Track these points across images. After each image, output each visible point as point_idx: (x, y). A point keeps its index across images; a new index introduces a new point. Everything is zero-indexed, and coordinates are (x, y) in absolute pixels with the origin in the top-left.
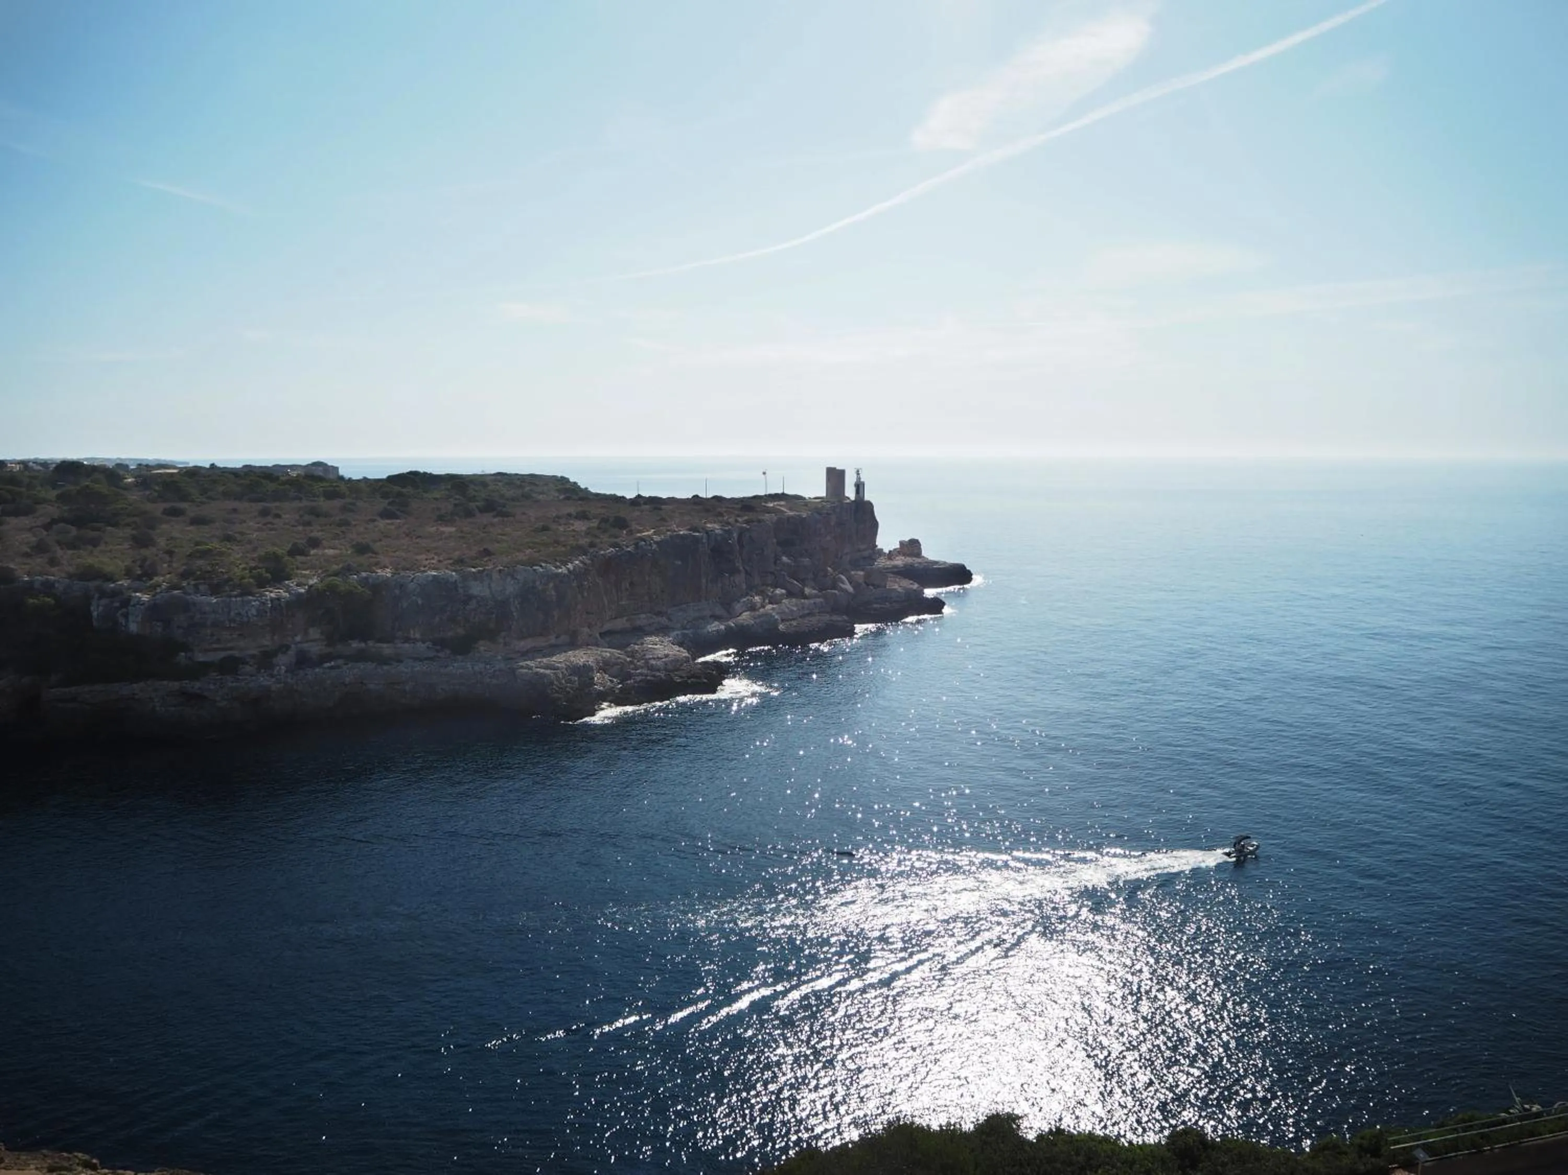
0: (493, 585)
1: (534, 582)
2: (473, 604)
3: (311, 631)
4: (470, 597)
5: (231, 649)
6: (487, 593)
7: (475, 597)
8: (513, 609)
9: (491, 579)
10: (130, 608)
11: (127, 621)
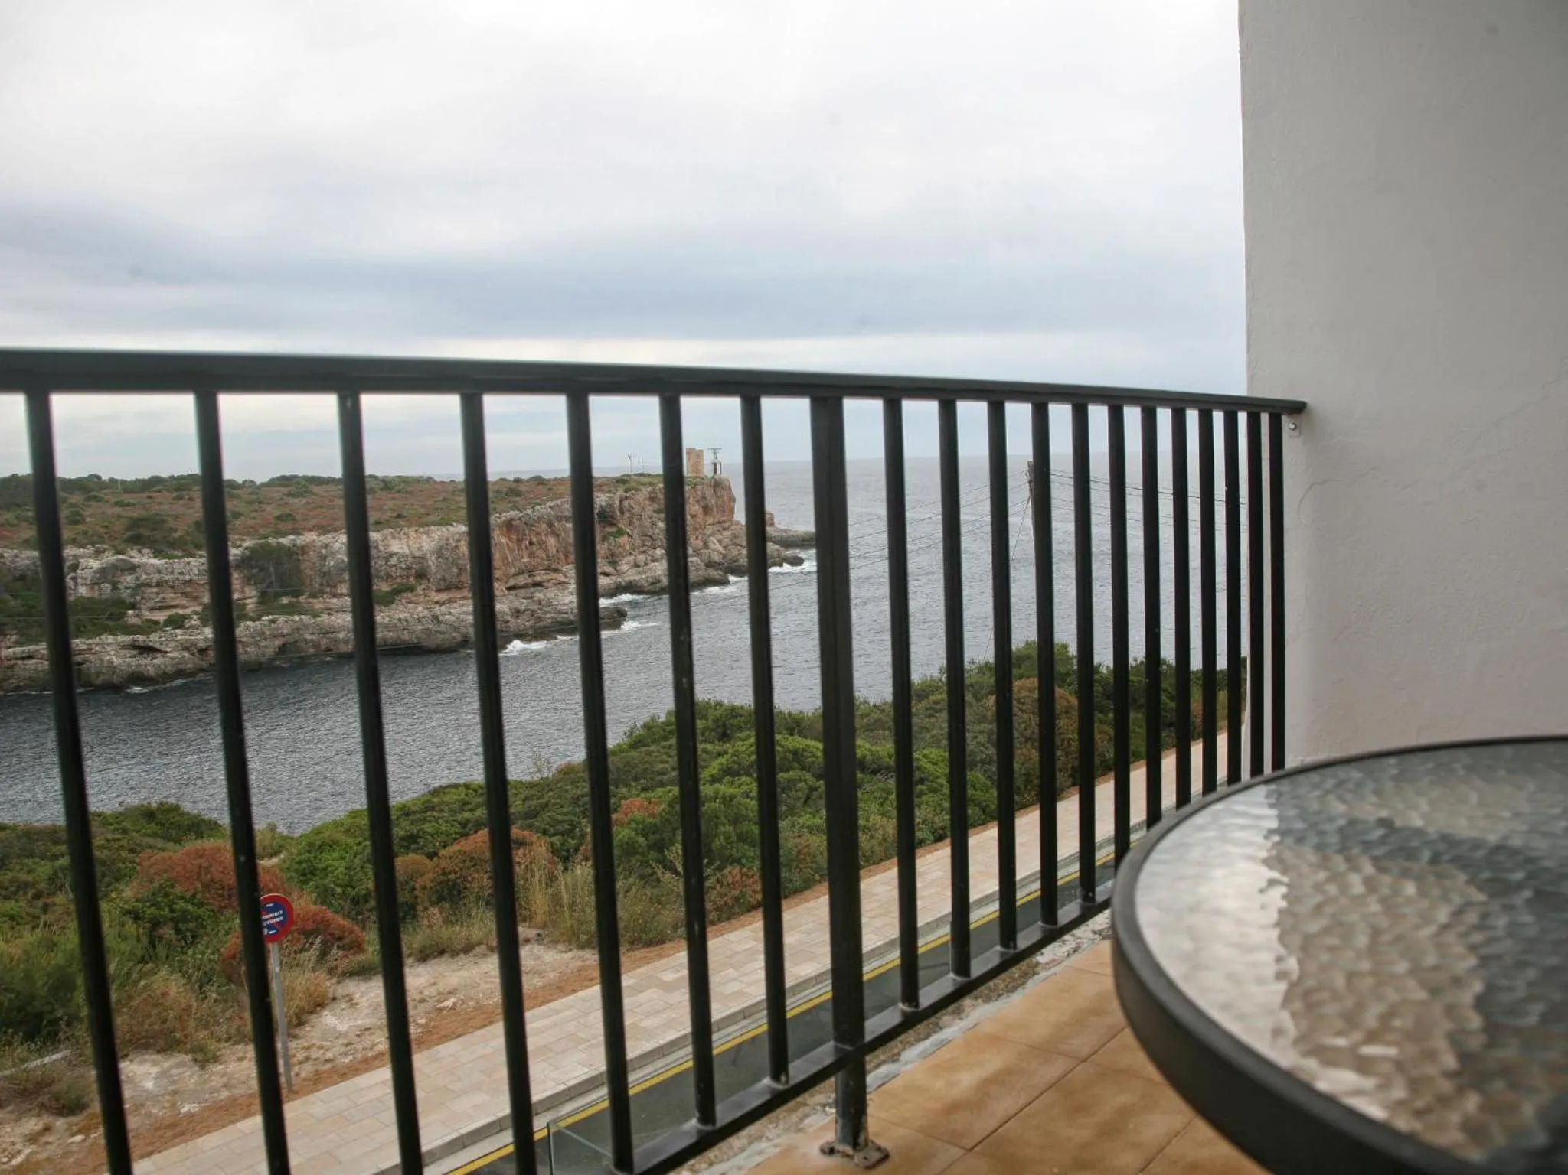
0: (411, 543)
1: (447, 539)
2: (394, 560)
3: (247, 589)
4: (391, 555)
5: (175, 607)
6: (406, 551)
7: (395, 554)
8: (430, 563)
9: (409, 537)
10: (78, 571)
11: (76, 584)
